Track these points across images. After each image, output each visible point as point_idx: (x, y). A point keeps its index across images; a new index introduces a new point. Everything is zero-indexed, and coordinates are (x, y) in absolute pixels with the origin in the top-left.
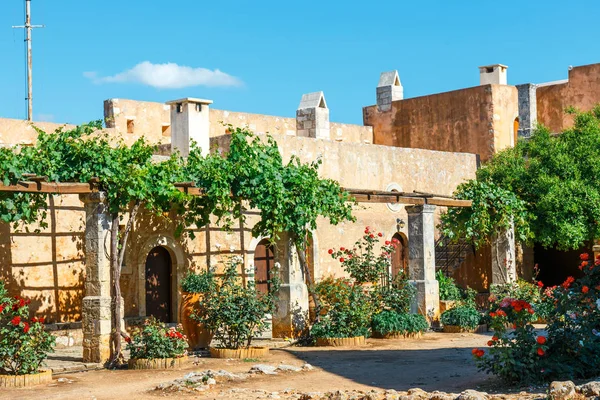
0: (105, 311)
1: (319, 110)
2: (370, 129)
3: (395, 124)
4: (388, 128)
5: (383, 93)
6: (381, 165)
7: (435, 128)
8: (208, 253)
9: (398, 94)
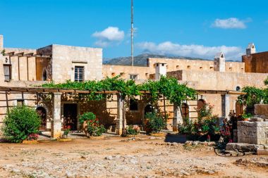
0: (121, 123)
1: (221, 58)
2: (244, 64)
3: (252, 62)
4: (249, 63)
5: (248, 50)
6: (233, 79)
7: (264, 63)
8: (164, 106)
9: (253, 51)
